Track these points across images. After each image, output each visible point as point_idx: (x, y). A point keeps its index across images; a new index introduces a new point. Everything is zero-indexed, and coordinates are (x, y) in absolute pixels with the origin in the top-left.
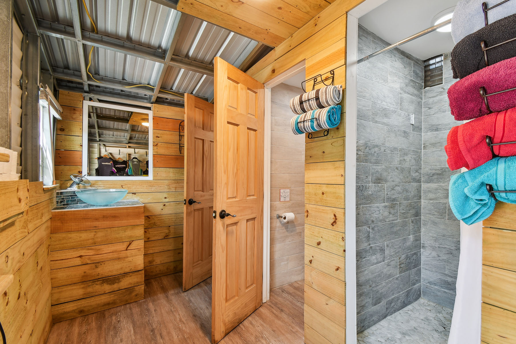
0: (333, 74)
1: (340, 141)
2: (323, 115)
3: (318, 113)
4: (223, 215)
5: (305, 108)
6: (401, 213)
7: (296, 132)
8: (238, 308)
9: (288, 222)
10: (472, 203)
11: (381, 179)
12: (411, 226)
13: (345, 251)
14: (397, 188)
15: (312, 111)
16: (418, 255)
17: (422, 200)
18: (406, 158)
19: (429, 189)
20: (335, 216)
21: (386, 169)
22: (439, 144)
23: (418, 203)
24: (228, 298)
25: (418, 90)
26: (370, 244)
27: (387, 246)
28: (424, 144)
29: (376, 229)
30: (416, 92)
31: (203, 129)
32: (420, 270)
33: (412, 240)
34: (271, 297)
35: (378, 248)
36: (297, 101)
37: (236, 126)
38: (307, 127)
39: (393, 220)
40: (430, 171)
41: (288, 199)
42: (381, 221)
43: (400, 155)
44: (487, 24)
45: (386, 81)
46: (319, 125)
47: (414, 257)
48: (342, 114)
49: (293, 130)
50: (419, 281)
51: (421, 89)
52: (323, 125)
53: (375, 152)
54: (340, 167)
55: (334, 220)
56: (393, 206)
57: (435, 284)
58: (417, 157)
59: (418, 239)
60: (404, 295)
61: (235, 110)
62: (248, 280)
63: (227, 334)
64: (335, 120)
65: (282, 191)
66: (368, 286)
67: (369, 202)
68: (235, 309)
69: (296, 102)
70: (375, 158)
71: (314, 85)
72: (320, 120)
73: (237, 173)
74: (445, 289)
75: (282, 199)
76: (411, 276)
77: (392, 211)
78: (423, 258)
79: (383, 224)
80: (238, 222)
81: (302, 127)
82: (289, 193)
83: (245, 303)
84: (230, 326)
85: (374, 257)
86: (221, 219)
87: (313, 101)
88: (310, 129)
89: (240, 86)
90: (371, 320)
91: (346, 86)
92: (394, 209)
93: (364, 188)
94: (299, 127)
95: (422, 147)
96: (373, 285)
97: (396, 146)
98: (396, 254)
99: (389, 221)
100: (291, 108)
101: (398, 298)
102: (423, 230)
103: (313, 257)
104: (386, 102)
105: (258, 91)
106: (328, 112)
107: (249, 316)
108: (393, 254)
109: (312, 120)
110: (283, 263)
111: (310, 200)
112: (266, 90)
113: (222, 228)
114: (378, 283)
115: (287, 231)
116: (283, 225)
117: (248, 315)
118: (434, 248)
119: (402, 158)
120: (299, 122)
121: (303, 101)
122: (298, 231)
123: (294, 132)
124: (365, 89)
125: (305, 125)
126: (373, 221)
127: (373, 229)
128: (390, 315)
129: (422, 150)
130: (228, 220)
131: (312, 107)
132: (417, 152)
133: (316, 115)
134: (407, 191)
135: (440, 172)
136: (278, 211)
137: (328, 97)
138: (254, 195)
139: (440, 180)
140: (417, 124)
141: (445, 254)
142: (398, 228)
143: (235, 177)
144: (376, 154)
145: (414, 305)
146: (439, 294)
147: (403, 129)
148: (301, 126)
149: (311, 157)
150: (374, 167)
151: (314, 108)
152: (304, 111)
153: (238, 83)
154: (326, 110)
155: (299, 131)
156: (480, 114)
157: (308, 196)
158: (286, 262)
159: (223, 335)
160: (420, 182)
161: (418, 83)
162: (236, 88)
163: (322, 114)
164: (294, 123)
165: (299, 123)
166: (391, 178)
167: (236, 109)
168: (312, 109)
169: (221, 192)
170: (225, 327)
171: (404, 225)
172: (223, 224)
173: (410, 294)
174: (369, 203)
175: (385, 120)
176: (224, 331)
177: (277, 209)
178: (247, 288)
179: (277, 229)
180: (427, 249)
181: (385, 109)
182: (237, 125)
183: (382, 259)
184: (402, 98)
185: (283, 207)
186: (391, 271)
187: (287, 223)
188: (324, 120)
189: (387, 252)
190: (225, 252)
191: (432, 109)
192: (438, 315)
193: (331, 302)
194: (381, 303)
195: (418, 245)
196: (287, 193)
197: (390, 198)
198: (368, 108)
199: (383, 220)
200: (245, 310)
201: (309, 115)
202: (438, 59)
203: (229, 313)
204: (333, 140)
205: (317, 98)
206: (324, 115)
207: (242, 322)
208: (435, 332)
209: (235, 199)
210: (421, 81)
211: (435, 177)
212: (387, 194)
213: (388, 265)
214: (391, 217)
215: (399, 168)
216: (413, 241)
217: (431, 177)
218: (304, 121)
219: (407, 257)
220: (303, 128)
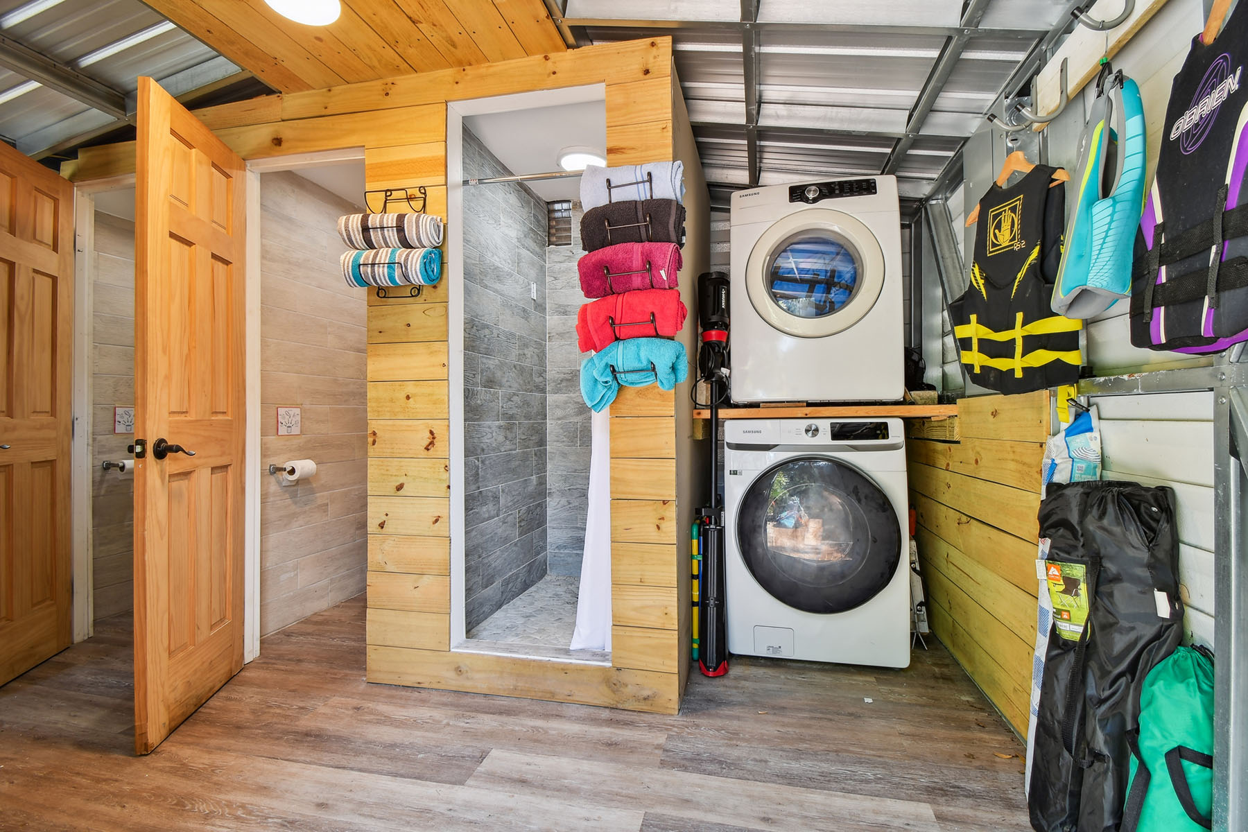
0: (425, 193)
1: (439, 309)
2: (415, 260)
3: (404, 256)
4: (162, 451)
5: (373, 240)
6: (521, 439)
7: (354, 281)
8: (196, 671)
9: (298, 482)
10: (600, 387)
11: (494, 382)
12: (533, 461)
13: (449, 487)
14: (515, 398)
15: (391, 249)
16: (542, 507)
17: (548, 421)
18: (526, 352)
19: (557, 403)
20: (431, 433)
21: (501, 366)
22: (568, 335)
23: (543, 425)
24: (172, 648)
25: (540, 247)
26: (479, 488)
27: (503, 491)
28: (549, 333)
29: (487, 462)
30: (537, 249)
31: (12, 231)
32: (545, 530)
33: (535, 483)
34: (263, 651)
35: (490, 494)
36: (357, 224)
37: (186, 244)
38: (379, 275)
39: (511, 450)
40: (557, 376)
41: (296, 430)
42: (494, 450)
43: (519, 346)
44: (610, 202)
45: (497, 222)
46: (406, 276)
47: (538, 510)
48: (442, 264)
49: (347, 276)
50: (544, 548)
51: (544, 245)
52: (413, 277)
53: (485, 336)
54: (440, 351)
55: (430, 441)
56: (509, 428)
57: (565, 547)
58: (541, 352)
59: (542, 482)
60: (525, 570)
61: (183, 207)
62: (214, 610)
63: (172, 730)
64: (433, 271)
65: (281, 411)
66: (476, 556)
67: (478, 417)
68: (189, 673)
69: (352, 225)
70: (485, 346)
71: (385, 202)
72: (409, 267)
73: (188, 356)
74: (577, 550)
75: (282, 430)
76: (534, 541)
77: (510, 436)
78: (549, 512)
79: (497, 456)
80: (191, 472)
81: (370, 274)
82: (298, 418)
83: (209, 661)
84: (178, 714)
85: (484, 509)
86: (158, 460)
87: (391, 232)
88: (385, 279)
89: (196, 155)
90: (482, 611)
91: (447, 220)
92: (511, 432)
93: (471, 393)
94: (362, 272)
95: (547, 338)
96: (484, 555)
97: (513, 331)
98: (514, 504)
99: (505, 451)
100: (341, 235)
101: (517, 575)
102: (549, 467)
103: (387, 515)
104: (499, 257)
105: (234, 173)
106: (424, 257)
107: (219, 690)
108: (510, 504)
109: (391, 264)
110: (284, 577)
111: (379, 412)
112: (248, 174)
113: (158, 482)
114: (490, 551)
115: (295, 503)
116: (285, 489)
117: (216, 689)
118: (563, 493)
119: (521, 352)
120: (361, 263)
121: (370, 227)
122: (319, 502)
123: (347, 281)
124: (469, 229)
125: (376, 272)
126: (483, 450)
127: (483, 462)
128: (507, 603)
129: (547, 343)
130: (171, 464)
131: (389, 242)
132: (541, 344)
133: (400, 258)
134: (528, 405)
135: (568, 376)
136: (272, 459)
137: (421, 232)
138: (225, 413)
139: (571, 389)
140: (540, 301)
141: (576, 498)
142: (517, 463)
143: (185, 365)
144: (486, 339)
145: (539, 586)
146: (570, 560)
147: (521, 304)
148: (368, 273)
149: (380, 332)
150: (485, 361)
151: (392, 244)
152: (371, 246)
153: (190, 146)
154: (418, 253)
155: (360, 280)
156: (604, 294)
157: (374, 404)
158: (292, 574)
159: (164, 732)
160: (545, 393)
161: (540, 235)
162: (186, 158)
163: (412, 258)
164: (350, 264)
165: (361, 266)
166: (507, 381)
167: (187, 205)
168: (388, 246)
169: (156, 397)
170: (169, 713)
171: (525, 458)
172: (162, 471)
173: (534, 568)
174: (478, 419)
175: (498, 286)
176: (167, 723)
177: (269, 453)
178: (212, 627)
179: (271, 499)
180: (554, 495)
181: (497, 268)
182: (189, 244)
183: (495, 512)
184: (519, 255)
185: (285, 447)
186: (507, 532)
187: (294, 486)
188: (415, 269)
189: (502, 501)
190: (166, 539)
191: (559, 281)
192: (570, 587)
193: (426, 580)
194: (494, 584)
195: (542, 492)
196: (294, 416)
197: (507, 414)
198: (473, 262)
199: (497, 449)
200: (209, 678)
201: (384, 255)
202: (565, 206)
203: (176, 681)
204: (426, 306)
205: (400, 229)
206: (417, 261)
207: (205, 703)
208: (567, 605)
209: (186, 418)
210: (544, 234)
211: (564, 384)
212: (503, 407)
213: (504, 523)
214: (508, 445)
215: (518, 367)
216: (537, 485)
217: (559, 384)
218: (373, 265)
219: (529, 511)
220: (370, 276)
